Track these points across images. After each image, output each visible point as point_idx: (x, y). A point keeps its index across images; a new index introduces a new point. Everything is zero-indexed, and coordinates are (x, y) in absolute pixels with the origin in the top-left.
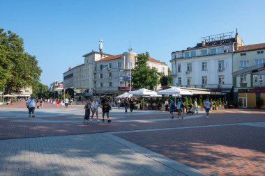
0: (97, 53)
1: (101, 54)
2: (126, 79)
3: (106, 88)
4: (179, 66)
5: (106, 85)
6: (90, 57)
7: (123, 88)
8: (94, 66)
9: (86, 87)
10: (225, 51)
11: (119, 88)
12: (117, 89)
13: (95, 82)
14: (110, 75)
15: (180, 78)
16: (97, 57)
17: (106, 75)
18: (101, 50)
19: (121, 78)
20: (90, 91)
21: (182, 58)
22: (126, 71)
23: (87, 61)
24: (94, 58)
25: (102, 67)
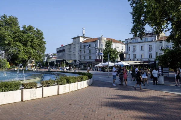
0: (81, 37)
1: (84, 37)
2: (99, 55)
3: (87, 59)
4: (130, 47)
5: (87, 58)
6: (77, 39)
7: (98, 60)
8: (79, 45)
9: (75, 59)
10: (152, 40)
11: (95, 60)
12: (94, 61)
13: (80, 56)
14: (90, 52)
15: (130, 55)
16: (82, 40)
17: (87, 52)
18: (83, 35)
19: (97, 54)
20: (77, 61)
21: (131, 43)
22: (100, 49)
23: (75, 42)
24: (79, 40)
25: (85, 46)
